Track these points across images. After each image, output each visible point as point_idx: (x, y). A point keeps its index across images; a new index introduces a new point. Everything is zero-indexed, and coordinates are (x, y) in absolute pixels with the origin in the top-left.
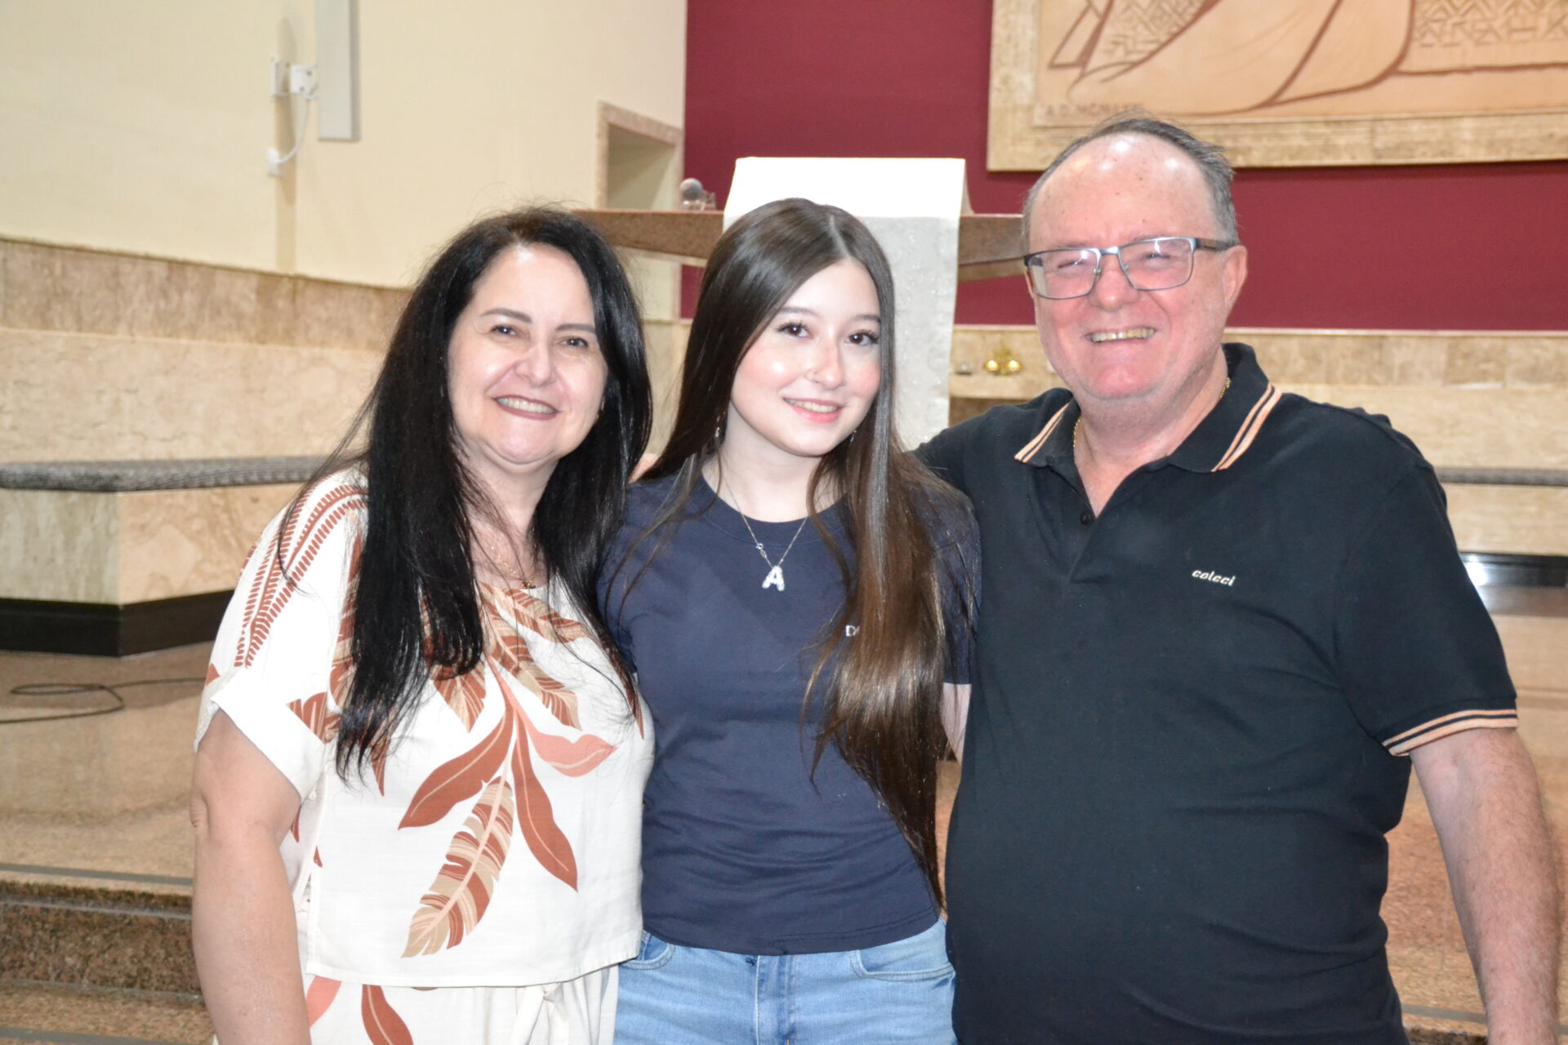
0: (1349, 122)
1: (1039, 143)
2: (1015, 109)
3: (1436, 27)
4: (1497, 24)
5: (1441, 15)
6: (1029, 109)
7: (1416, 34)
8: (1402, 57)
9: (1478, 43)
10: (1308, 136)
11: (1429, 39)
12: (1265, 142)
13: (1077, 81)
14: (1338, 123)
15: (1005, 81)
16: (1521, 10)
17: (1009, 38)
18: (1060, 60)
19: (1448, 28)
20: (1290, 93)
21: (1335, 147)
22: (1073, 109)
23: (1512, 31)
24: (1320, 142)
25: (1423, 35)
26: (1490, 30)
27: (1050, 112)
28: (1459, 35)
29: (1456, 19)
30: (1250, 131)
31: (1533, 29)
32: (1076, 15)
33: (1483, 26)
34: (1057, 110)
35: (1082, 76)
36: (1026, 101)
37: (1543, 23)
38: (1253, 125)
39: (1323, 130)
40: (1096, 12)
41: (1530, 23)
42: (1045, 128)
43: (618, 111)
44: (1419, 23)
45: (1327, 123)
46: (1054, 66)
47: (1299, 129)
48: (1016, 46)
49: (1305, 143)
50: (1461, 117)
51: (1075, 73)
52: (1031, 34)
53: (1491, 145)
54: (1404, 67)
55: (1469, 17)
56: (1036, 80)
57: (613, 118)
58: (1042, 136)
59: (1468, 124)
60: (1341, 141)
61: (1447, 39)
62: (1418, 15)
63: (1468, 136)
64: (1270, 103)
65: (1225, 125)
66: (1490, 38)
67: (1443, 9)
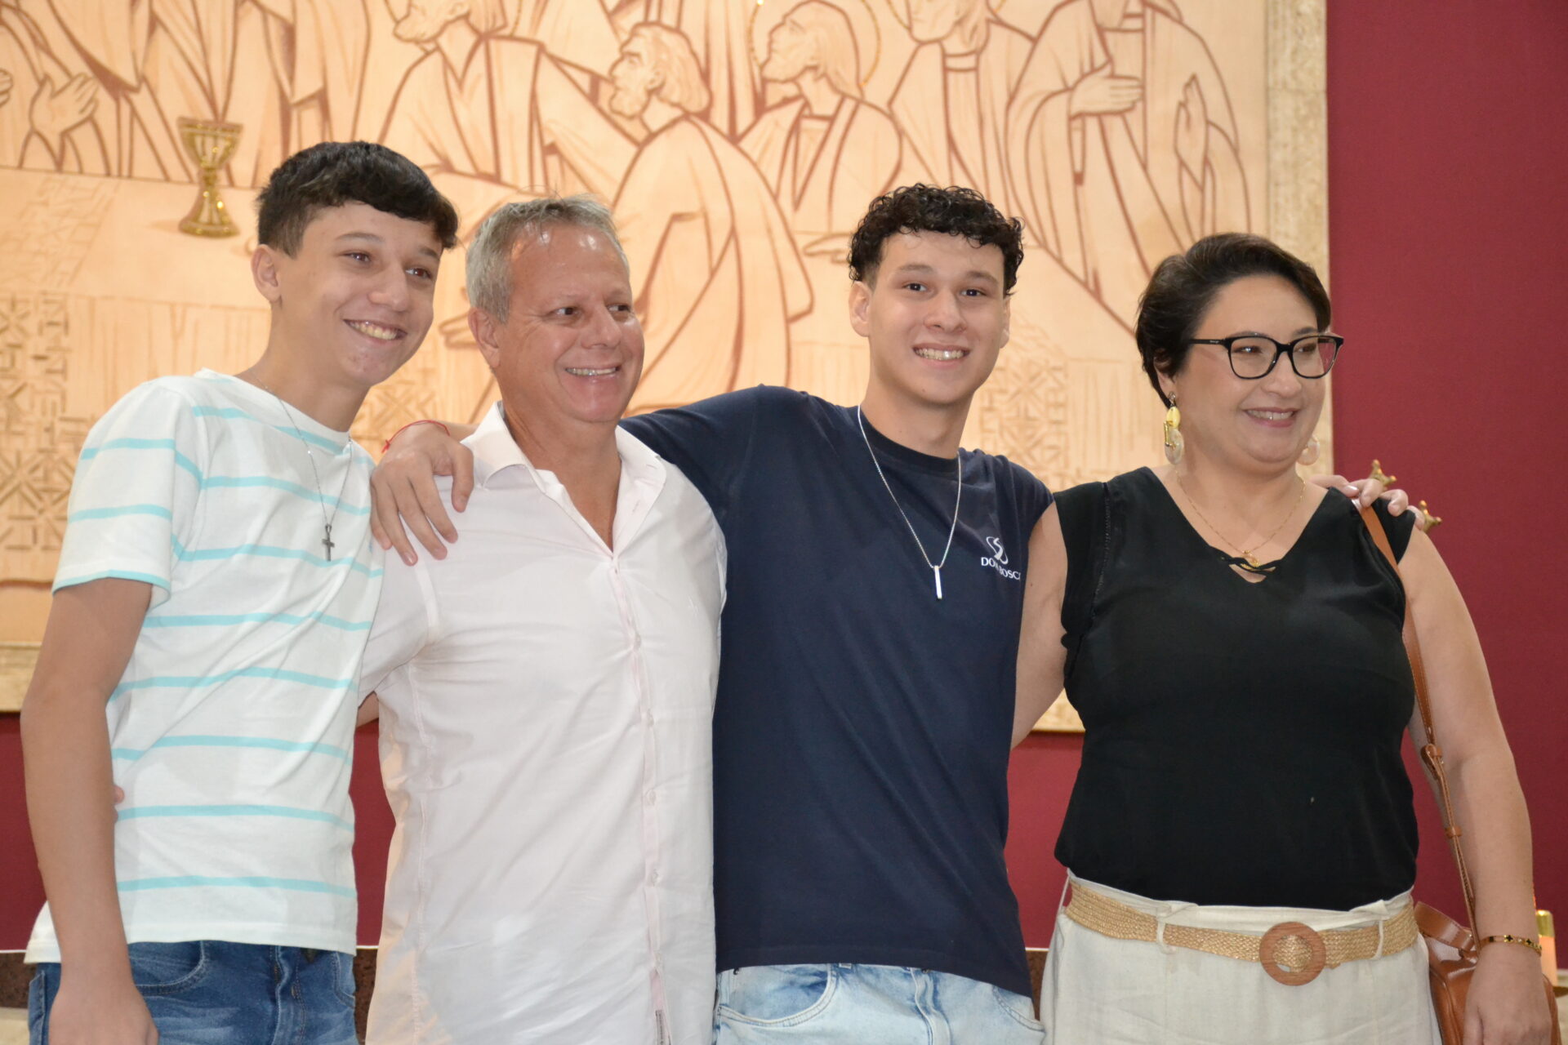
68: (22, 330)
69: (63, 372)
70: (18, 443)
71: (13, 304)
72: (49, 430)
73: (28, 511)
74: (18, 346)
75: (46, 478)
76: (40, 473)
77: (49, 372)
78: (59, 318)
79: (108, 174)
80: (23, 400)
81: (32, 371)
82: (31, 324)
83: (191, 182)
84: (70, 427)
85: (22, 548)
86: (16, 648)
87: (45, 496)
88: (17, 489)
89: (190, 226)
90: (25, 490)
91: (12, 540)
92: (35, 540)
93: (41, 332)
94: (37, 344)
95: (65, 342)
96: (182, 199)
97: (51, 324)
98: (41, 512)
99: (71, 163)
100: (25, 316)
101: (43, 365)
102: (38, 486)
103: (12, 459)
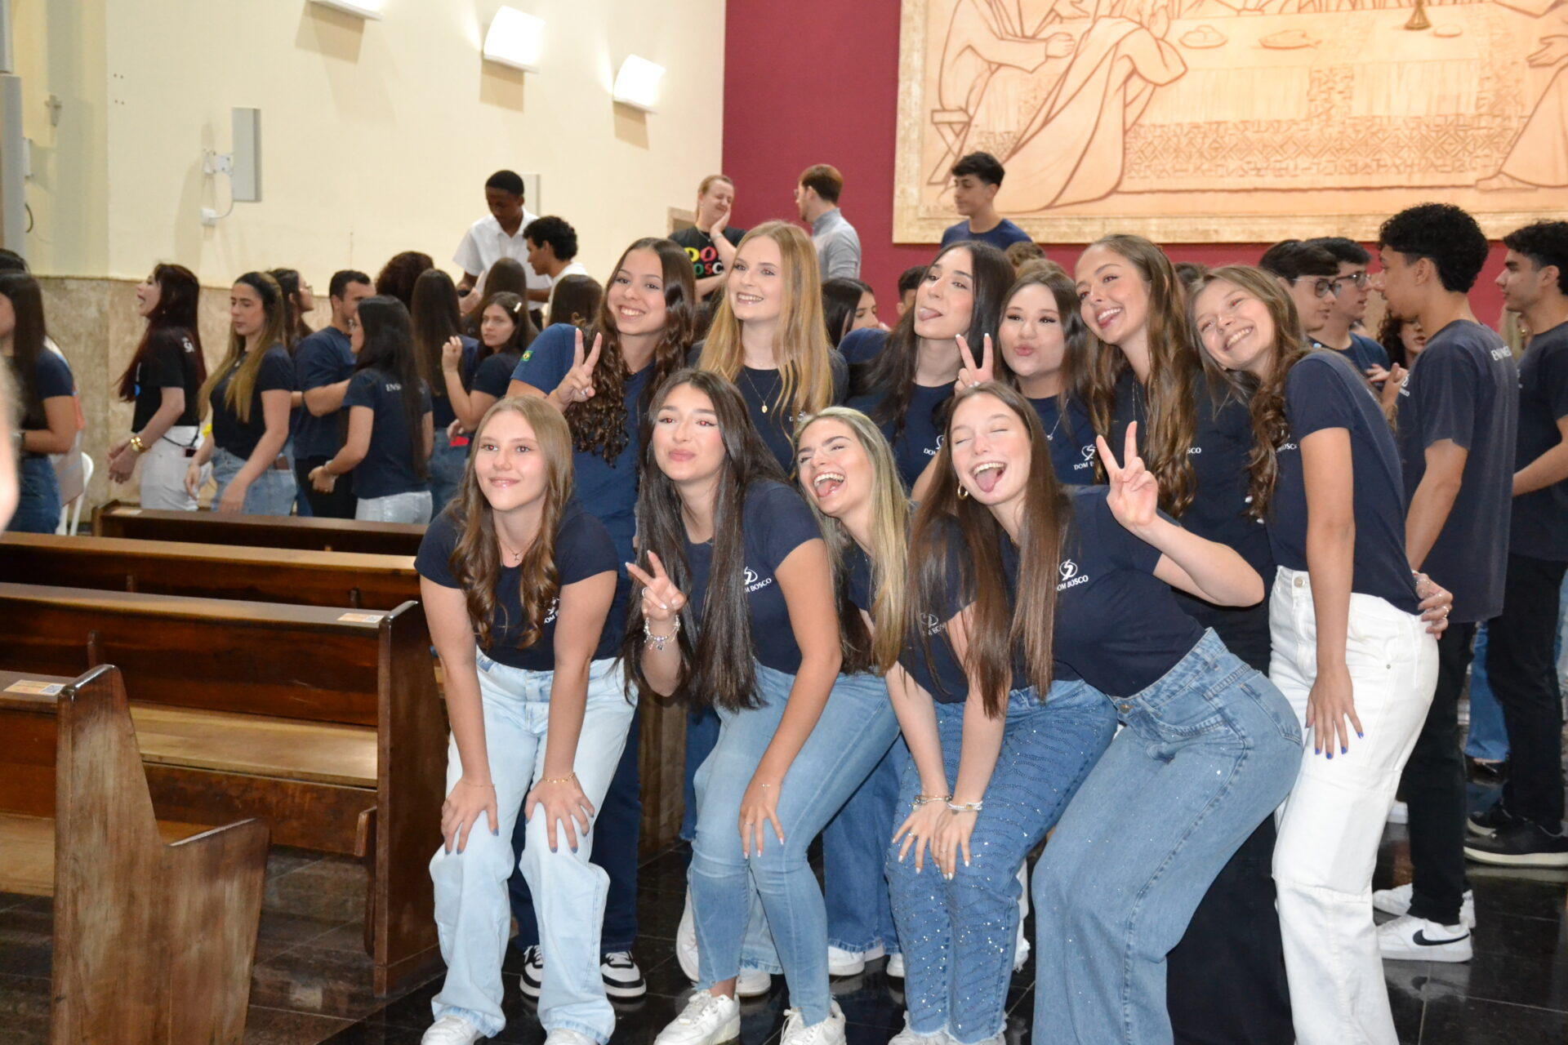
0: (1091, 219)
1: (921, 228)
2: (908, 207)
3: (1136, 167)
4: (1168, 167)
5: (1138, 161)
6: (916, 207)
7: (1126, 171)
8: (1119, 183)
9: (1159, 177)
10: (1069, 226)
11: (1133, 174)
12: (1046, 229)
13: (943, 193)
14: (1085, 219)
15: (903, 192)
16: (1180, 160)
17: (904, 167)
18: (934, 180)
19: (1143, 168)
20: (1059, 202)
21: (1084, 233)
22: (941, 208)
23: (1176, 171)
24: (1076, 230)
25: (1130, 172)
26: (1164, 170)
27: (928, 209)
28: (1148, 173)
29: (1147, 163)
30: (1038, 223)
31: (1186, 171)
32: (942, 155)
33: (1161, 168)
34: (932, 208)
35: (946, 189)
36: (914, 203)
37: (1191, 167)
38: (1040, 219)
39: (1077, 223)
40: (953, 154)
41: (1184, 167)
42: (925, 219)
43: (679, 211)
44: (1127, 165)
45: (1079, 219)
46: (930, 184)
47: (1064, 222)
48: (909, 172)
49: (1068, 231)
50: (1150, 218)
51: (942, 188)
52: (917, 165)
53: (1166, 234)
54: (1121, 188)
55: (1155, 162)
56: (920, 191)
57: (677, 216)
58: (924, 223)
59: (1154, 221)
60: (1087, 229)
61: (1142, 174)
62: (1127, 160)
63: (1154, 228)
64: (1049, 207)
65: (1024, 219)
66: (1164, 174)
67: (1140, 157)
68: (1334, 82)
69: (1350, 98)
70: (1330, 130)
71: (1331, 70)
72: (1343, 123)
73: (1333, 158)
74: (1332, 88)
75: (1341, 144)
76: (1338, 142)
77: (1345, 98)
78: (1350, 74)
79: (1374, 7)
80: (1333, 112)
81: (1337, 98)
82: (1337, 79)
83: (1411, 6)
84: (1351, 121)
85: (1331, 174)
86: (1326, 216)
87: (1341, 152)
88: (1329, 150)
89: (1409, 27)
90: (1334, 150)
91: (1327, 171)
92: (1336, 169)
93: (1342, 80)
94: (1340, 87)
95: (1352, 84)
96: (1406, 15)
97: (1346, 77)
98: (1339, 158)
99: (1359, 6)
100: (1336, 75)
101: (1342, 95)
102: (1338, 147)
103: (1327, 136)
